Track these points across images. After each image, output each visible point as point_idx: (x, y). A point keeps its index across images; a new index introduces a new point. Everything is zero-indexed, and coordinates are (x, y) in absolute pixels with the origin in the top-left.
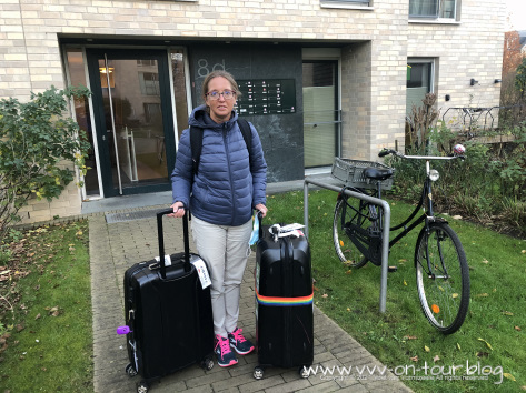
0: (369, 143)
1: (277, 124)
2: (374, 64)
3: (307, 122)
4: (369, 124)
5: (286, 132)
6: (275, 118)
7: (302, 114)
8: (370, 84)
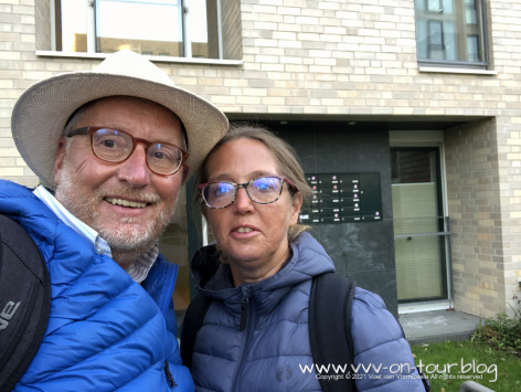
0: (501, 267)
1: (355, 237)
2: (501, 150)
3: (398, 235)
4: (500, 238)
5: (367, 248)
6: (350, 228)
7: (391, 223)
8: (497, 180)
